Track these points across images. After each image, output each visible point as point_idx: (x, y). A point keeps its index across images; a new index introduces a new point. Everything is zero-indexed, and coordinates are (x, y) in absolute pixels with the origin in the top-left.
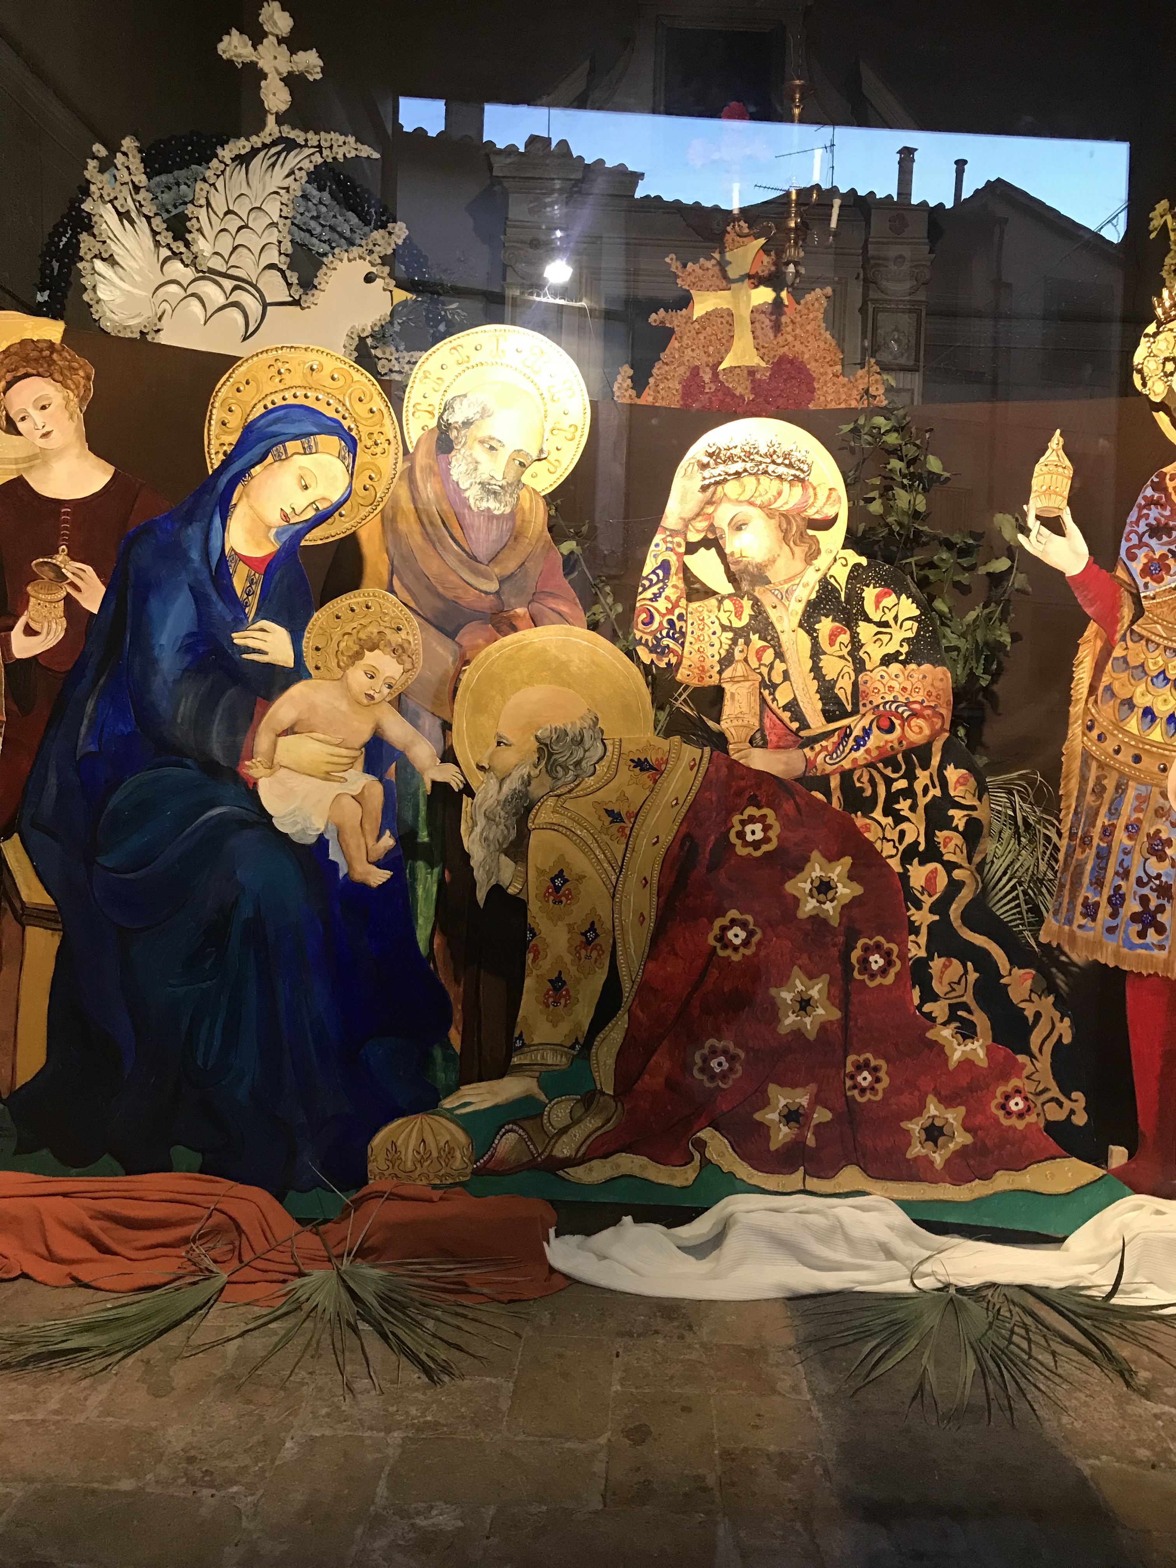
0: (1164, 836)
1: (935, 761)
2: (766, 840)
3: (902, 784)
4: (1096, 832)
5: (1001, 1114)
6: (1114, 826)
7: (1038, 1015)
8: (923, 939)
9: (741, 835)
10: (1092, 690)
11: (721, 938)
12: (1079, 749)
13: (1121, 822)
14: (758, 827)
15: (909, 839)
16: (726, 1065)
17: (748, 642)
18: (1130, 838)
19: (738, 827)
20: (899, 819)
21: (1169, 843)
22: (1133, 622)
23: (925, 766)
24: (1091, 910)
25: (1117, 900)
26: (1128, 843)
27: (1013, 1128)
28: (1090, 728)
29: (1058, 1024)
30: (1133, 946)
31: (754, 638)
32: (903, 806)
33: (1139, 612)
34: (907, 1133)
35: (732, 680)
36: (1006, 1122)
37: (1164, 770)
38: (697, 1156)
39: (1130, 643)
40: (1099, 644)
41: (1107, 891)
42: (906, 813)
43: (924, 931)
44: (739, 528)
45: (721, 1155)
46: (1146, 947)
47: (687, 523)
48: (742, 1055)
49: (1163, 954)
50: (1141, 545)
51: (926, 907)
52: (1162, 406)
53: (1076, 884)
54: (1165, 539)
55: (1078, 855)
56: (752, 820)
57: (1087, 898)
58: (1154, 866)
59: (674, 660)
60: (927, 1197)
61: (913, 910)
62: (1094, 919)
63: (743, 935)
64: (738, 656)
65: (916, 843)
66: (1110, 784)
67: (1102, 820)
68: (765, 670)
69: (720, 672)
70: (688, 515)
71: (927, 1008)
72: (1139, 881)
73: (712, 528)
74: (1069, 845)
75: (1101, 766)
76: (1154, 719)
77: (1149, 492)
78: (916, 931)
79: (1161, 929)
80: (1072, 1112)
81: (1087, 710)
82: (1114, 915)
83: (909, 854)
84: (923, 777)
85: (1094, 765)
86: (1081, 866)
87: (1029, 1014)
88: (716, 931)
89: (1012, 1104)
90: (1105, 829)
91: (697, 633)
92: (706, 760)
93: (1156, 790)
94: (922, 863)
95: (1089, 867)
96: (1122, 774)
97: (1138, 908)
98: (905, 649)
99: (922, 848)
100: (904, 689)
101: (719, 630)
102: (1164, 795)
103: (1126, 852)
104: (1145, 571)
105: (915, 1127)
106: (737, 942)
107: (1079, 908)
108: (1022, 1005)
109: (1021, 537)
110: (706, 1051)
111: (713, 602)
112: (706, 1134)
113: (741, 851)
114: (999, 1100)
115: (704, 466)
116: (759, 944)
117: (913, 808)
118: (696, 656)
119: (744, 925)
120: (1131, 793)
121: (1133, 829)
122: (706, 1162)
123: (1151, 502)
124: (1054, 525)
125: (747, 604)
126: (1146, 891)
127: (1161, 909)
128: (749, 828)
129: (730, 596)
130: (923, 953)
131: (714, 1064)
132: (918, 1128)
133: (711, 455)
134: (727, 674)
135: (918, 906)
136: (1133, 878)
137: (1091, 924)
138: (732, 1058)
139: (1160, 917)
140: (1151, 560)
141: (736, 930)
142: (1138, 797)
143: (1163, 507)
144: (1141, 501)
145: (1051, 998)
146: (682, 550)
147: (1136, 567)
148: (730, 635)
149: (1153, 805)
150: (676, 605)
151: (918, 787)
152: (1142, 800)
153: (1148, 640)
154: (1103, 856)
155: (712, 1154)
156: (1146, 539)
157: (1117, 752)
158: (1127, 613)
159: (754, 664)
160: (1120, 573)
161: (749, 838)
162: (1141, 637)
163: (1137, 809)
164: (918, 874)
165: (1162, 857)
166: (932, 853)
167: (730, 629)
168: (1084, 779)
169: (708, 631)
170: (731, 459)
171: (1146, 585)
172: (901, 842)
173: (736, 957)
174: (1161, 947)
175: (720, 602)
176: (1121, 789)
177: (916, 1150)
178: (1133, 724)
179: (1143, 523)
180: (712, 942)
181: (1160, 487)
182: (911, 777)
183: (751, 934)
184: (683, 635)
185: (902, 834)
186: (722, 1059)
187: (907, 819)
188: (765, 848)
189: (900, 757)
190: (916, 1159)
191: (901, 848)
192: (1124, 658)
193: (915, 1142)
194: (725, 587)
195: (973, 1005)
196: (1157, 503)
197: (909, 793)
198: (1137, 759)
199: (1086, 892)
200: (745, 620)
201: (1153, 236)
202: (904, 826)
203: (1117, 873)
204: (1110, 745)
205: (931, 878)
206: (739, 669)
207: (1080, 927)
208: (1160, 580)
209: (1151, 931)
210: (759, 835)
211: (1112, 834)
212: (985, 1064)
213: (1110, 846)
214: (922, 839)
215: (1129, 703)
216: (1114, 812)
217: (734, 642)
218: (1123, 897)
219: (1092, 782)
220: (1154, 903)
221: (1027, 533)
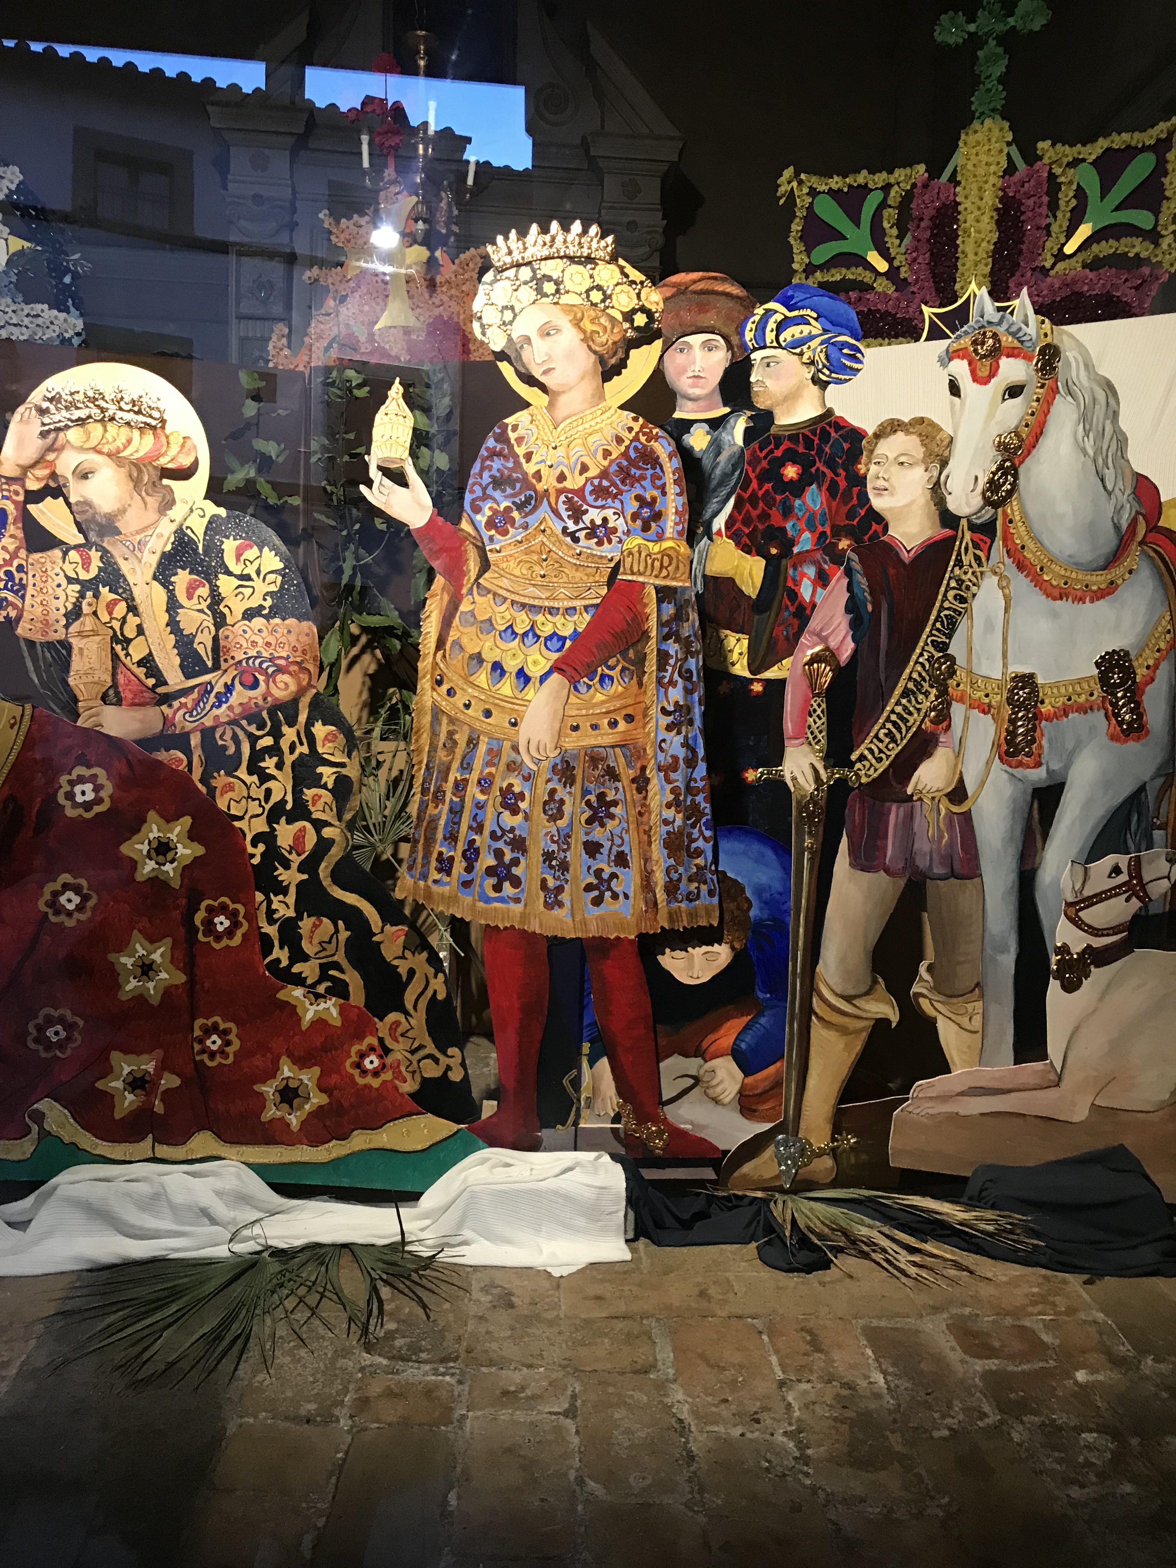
0: (517, 789)
1: (303, 718)
2: (98, 801)
3: (268, 741)
4: (449, 786)
5: (356, 1072)
6: (466, 781)
7: (411, 972)
8: (291, 899)
9: (70, 796)
10: (440, 644)
11: (54, 904)
12: (429, 704)
13: (474, 777)
14: (88, 787)
15: (275, 798)
16: (63, 1034)
17: (96, 596)
18: (483, 792)
19: (66, 788)
20: (265, 777)
21: (521, 796)
22: (479, 576)
23: (292, 723)
24: (445, 865)
25: (471, 854)
26: (482, 798)
27: (368, 1087)
28: (439, 683)
29: (432, 981)
30: (488, 900)
31: (104, 591)
32: (269, 763)
33: (485, 566)
34: (261, 1095)
35: (80, 634)
36: (361, 1081)
37: (515, 724)
38: (35, 1128)
39: (477, 598)
40: (446, 598)
41: (461, 846)
42: (272, 771)
43: (293, 890)
44: (85, 476)
45: (62, 1126)
46: (502, 900)
47: (26, 469)
48: (81, 1023)
49: (518, 908)
50: (485, 497)
51: (295, 866)
52: (502, 356)
53: (430, 841)
54: (509, 491)
55: (431, 810)
56: (81, 780)
57: (440, 854)
58: (508, 820)
59: (13, 614)
60: (285, 1160)
61: (281, 870)
62: (449, 874)
63: (77, 900)
64: (86, 609)
65: (283, 801)
66: (461, 738)
67: (454, 775)
68: (116, 625)
69: (67, 626)
70: (26, 461)
71: (295, 969)
72: (493, 836)
73: (54, 475)
74: (422, 802)
75: (452, 721)
76: (503, 673)
77: (490, 442)
78: (285, 891)
79: (516, 882)
80: (449, 1068)
81: (435, 665)
82: (469, 869)
83: (275, 814)
84: (289, 734)
85: (445, 720)
86: (434, 820)
87: (403, 971)
88: (47, 896)
89: (367, 1062)
90: (457, 784)
91: (40, 585)
92: (27, 718)
93: (507, 745)
94: (289, 822)
95: (442, 822)
96: (472, 729)
97: (491, 862)
98: (268, 603)
99: (289, 806)
100: (268, 644)
101: (64, 582)
102: (515, 748)
103: (480, 806)
104: (490, 524)
105: (269, 1089)
106: (71, 907)
107: (434, 863)
108: (395, 963)
109: (363, 488)
110: (40, 1020)
111: (57, 553)
112: (44, 1105)
113: (70, 812)
114: (355, 1058)
115: (42, 412)
116: (94, 909)
117: (279, 766)
118: (39, 610)
119: (77, 890)
120: (482, 748)
121: (485, 784)
122: (44, 1134)
123: (494, 454)
124: (398, 478)
125: (95, 555)
126: (500, 844)
127: (515, 862)
128: (78, 789)
129: (76, 547)
130: (291, 913)
131: (50, 1033)
132: (272, 1091)
133: (51, 400)
134: (74, 628)
135: (287, 865)
136: (486, 832)
137: (446, 879)
138: (69, 1027)
139: (515, 871)
140: (495, 512)
141: (70, 894)
142: (490, 751)
143: (506, 458)
144: (483, 452)
145: (425, 955)
146: (21, 498)
147: (481, 519)
148: (77, 587)
149: (504, 759)
150: (14, 555)
151: (285, 744)
152: (494, 755)
153: (495, 594)
154: (456, 812)
155: (50, 1125)
156: (490, 491)
157: (467, 706)
158: (473, 566)
159: (104, 617)
160: (465, 525)
161: (79, 799)
162: (489, 591)
163: (489, 764)
164: (285, 833)
165: (515, 811)
166: (300, 811)
167: (77, 581)
168: (434, 734)
169: (51, 584)
170: (72, 405)
171: (491, 539)
172: (267, 801)
173: (70, 923)
174: (517, 900)
175: (65, 554)
176: (473, 743)
177: (271, 1112)
178: (482, 678)
179: (486, 475)
180: (43, 908)
181: (503, 438)
182: (277, 734)
183: (85, 898)
184: (23, 587)
185: (268, 793)
186: (59, 1028)
187: (273, 778)
188: (97, 809)
189: (265, 714)
190: (272, 1120)
191: (268, 807)
192: (472, 612)
193: (270, 1105)
194: (73, 537)
195: (345, 964)
196: (499, 454)
197: (275, 750)
198: (488, 714)
199: (440, 847)
200: (93, 572)
201: (782, 202)
202: (271, 784)
203: (470, 828)
204: (460, 700)
205: (299, 837)
206: (88, 623)
207: (436, 882)
208: (505, 533)
209: (507, 885)
210: (90, 796)
211: (465, 789)
212: (338, 1023)
213: (463, 801)
214: (289, 798)
215: (478, 659)
216: (466, 766)
217: (82, 595)
218: (477, 851)
219: (443, 737)
220: (508, 857)
221: (369, 484)
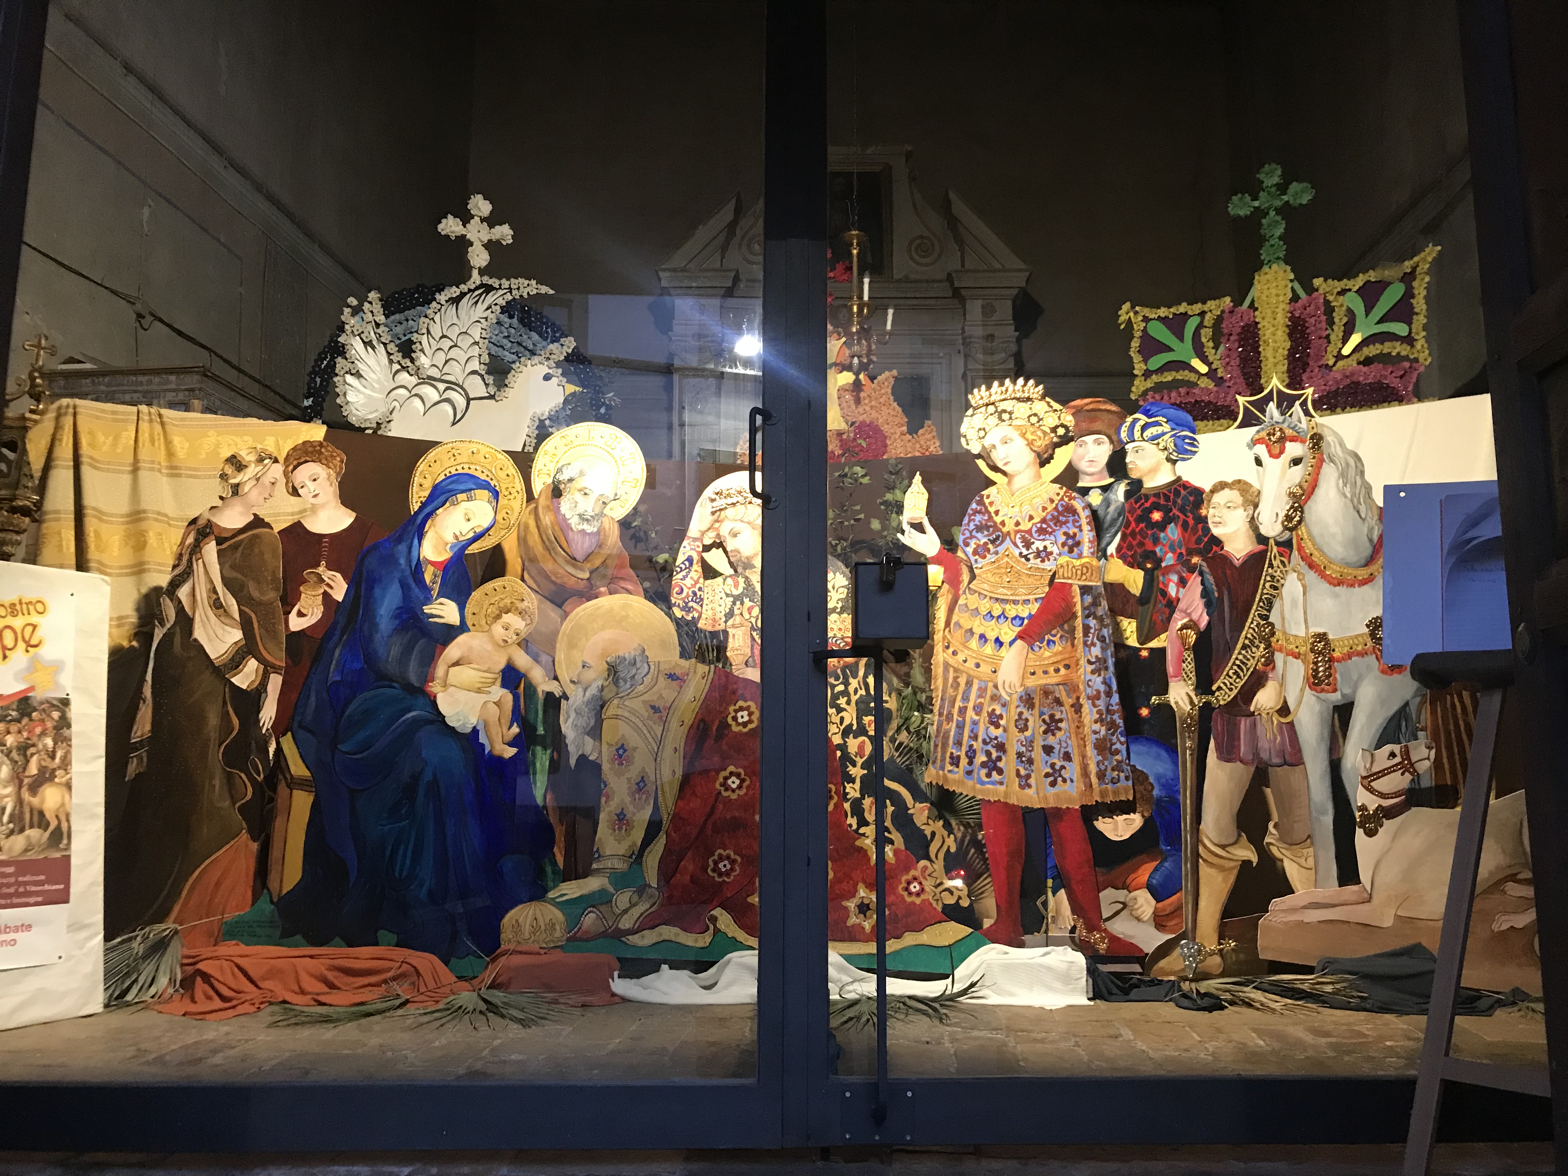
0: (998, 712)
1: (861, 673)
2: (750, 721)
3: (841, 688)
4: (955, 711)
5: (905, 894)
6: (966, 708)
7: (933, 834)
8: (857, 785)
9: (735, 719)
10: (948, 624)
11: (724, 784)
12: (941, 661)
13: (971, 705)
14: (745, 713)
15: (846, 722)
16: (729, 867)
17: (742, 603)
18: (977, 714)
19: (733, 714)
20: (840, 710)
21: (1001, 717)
22: (970, 583)
23: (855, 677)
24: (955, 761)
25: (971, 755)
26: (976, 718)
27: (913, 903)
28: (948, 647)
29: (947, 840)
30: (983, 783)
31: (746, 600)
32: (842, 701)
33: (973, 577)
34: (846, 909)
35: (733, 626)
36: (909, 899)
37: (995, 672)
38: (712, 927)
39: (969, 596)
40: (950, 596)
41: (964, 748)
42: (844, 706)
43: (858, 781)
44: (735, 535)
45: (727, 926)
46: (993, 783)
47: (703, 533)
48: (739, 859)
49: (1002, 788)
50: (972, 537)
51: (859, 764)
52: (979, 456)
53: (945, 745)
54: (986, 533)
55: (945, 726)
56: (741, 709)
57: (952, 753)
58: (994, 732)
59: (696, 615)
60: (862, 952)
61: (851, 767)
62: (958, 767)
63: (738, 782)
64: (737, 612)
65: (851, 725)
66: (962, 681)
67: (958, 704)
68: (753, 620)
69: (726, 622)
70: (704, 528)
71: (862, 831)
72: (985, 742)
73: (718, 536)
74: (939, 721)
75: (956, 670)
76: (986, 641)
77: (974, 506)
78: (853, 781)
79: (1000, 772)
80: (960, 898)
81: (944, 638)
82: (970, 763)
83: (847, 732)
84: (854, 683)
85: (951, 670)
86: (947, 732)
87: (928, 833)
88: (721, 780)
89: (912, 887)
90: (960, 709)
91: (711, 598)
92: (712, 673)
93: (990, 685)
94: (855, 737)
95: (952, 733)
96: (969, 676)
97: (984, 759)
98: (840, 605)
99: (854, 728)
100: (840, 629)
101: (724, 596)
102: (996, 687)
103: (975, 723)
104: (975, 552)
105: (851, 905)
106: (734, 786)
107: (948, 760)
108: (923, 827)
109: (899, 535)
110: (716, 857)
111: (719, 580)
112: (717, 912)
113: (735, 728)
114: (904, 885)
115: (713, 500)
116: (748, 788)
117: (848, 703)
118: (710, 613)
119: (738, 775)
120: (975, 687)
121: (978, 709)
122: (717, 931)
123: (976, 512)
124: (919, 527)
125: (741, 580)
126: (989, 747)
127: (999, 759)
128: (739, 714)
129: (731, 576)
130: (858, 795)
131: (721, 865)
132: (853, 905)
133: (717, 494)
134: (730, 623)
135: (854, 764)
136: (980, 739)
137: (956, 770)
138: (732, 862)
139: (1000, 764)
140: (978, 546)
141: (733, 778)
142: (980, 689)
143: (984, 514)
144: (970, 511)
145: (941, 823)
146: (701, 549)
147: (970, 550)
148: (732, 599)
149: (989, 693)
150: (697, 582)
151: (851, 689)
152: (982, 691)
153: (980, 594)
154: (960, 727)
155: (721, 925)
156: (974, 533)
157: (965, 661)
158: (966, 577)
159: (747, 616)
160: (960, 554)
161: (740, 720)
162: (976, 592)
163: (980, 696)
164: (853, 744)
165: (997, 726)
166: (862, 731)
167: (732, 596)
168: (945, 680)
169: (717, 597)
170: (729, 495)
171: (976, 561)
172: (841, 723)
173: (734, 796)
174: (1001, 783)
175: (725, 580)
176: (969, 684)
177: (853, 920)
178: (974, 643)
179: (972, 524)
180: (718, 786)
181: (981, 502)
182: (846, 684)
183: (742, 781)
184: (702, 600)
185: (842, 719)
186: (726, 862)
187: (845, 710)
188: (750, 726)
189: (839, 671)
190: (853, 926)
191: (842, 728)
192: (966, 605)
193: (852, 915)
194: (727, 570)
195: (892, 828)
196: (979, 512)
197: (845, 693)
198: (978, 665)
199: (952, 749)
200: (740, 590)
202: (843, 714)
203: (970, 737)
204: (961, 657)
205: (861, 747)
206: (737, 619)
207: (950, 771)
208: (984, 557)
209: (994, 773)
210: (746, 719)
211: (965, 712)
212: (893, 862)
213: (964, 720)
214: (855, 722)
215: (971, 632)
216: (966, 699)
217: (734, 603)
218: (975, 751)
219: (951, 680)
220: (994, 755)
221: (903, 532)
